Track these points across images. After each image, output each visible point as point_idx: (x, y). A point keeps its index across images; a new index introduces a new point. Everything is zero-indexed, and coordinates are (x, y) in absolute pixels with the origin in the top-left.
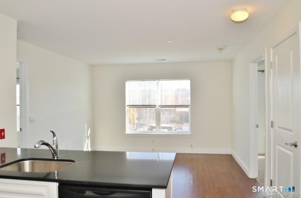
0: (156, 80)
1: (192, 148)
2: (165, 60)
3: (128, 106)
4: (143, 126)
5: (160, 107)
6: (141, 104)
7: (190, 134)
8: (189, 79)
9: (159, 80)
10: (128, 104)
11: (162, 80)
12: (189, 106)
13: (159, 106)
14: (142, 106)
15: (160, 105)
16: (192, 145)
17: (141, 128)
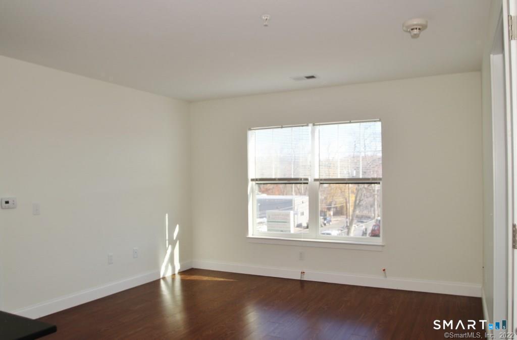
0: (307, 126)
1: (386, 276)
2: (313, 77)
3: (252, 180)
4: (365, 221)
5: (318, 183)
6: (279, 176)
7: (381, 244)
8: (378, 119)
9: (314, 125)
10: (254, 178)
11: (319, 125)
12: (380, 179)
13: (316, 180)
14: (280, 179)
15: (317, 177)
16: (386, 271)
17: (361, 224)
